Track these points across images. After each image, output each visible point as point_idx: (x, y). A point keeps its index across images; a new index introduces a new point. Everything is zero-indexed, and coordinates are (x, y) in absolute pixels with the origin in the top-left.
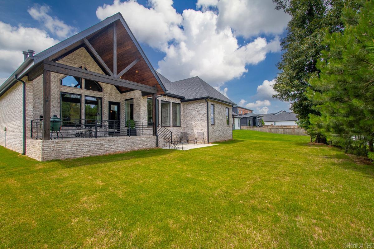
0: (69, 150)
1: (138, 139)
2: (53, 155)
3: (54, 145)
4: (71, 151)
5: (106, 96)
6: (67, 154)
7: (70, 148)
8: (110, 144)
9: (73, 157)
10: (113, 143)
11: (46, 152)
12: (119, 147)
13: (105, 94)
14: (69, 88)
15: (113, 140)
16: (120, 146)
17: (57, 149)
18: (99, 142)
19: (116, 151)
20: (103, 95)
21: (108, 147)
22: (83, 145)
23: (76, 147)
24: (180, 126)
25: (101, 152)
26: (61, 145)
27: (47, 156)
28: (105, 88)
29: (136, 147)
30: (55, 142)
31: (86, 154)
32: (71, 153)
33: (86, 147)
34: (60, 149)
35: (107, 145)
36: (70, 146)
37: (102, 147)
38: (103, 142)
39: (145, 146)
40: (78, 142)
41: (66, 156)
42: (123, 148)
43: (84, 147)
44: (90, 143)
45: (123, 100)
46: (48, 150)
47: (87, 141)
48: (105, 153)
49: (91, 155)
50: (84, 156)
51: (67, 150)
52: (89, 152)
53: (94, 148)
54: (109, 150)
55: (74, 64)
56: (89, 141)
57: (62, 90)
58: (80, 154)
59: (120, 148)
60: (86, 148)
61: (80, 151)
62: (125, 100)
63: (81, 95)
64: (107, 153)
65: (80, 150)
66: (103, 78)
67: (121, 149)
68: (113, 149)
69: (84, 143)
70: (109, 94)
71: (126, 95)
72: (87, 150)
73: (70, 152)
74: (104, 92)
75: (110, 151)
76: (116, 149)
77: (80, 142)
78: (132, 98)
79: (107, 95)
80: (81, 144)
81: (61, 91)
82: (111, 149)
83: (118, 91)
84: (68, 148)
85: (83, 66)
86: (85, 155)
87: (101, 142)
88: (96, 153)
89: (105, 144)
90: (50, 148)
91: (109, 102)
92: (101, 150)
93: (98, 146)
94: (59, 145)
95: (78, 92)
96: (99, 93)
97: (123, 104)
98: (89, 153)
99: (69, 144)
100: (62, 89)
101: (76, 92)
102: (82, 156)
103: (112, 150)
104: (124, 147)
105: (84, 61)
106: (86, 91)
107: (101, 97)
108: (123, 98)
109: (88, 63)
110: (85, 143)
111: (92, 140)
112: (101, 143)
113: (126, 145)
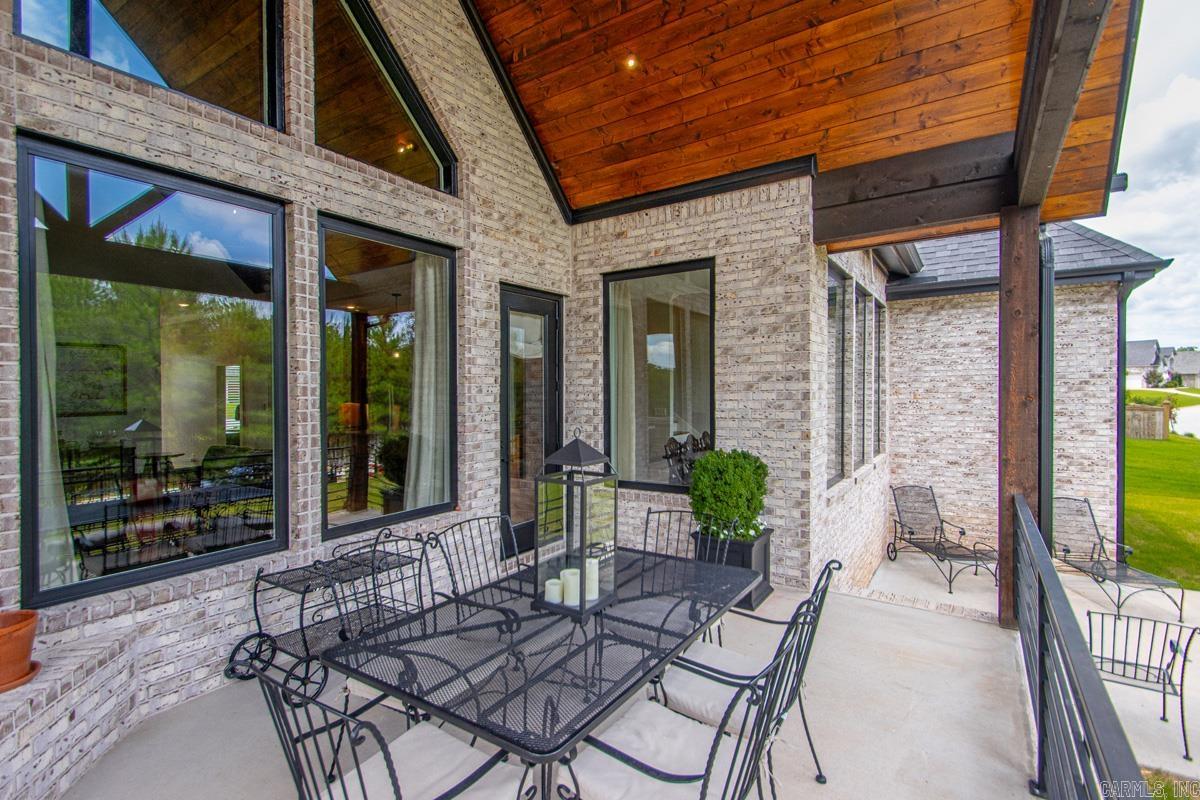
5: (486, 232)
13: (478, 219)
14: (138, 102)
20: (462, 223)
28: (475, 161)
45: (593, 274)
57: (47, 110)
62: (607, 277)
63: (277, 204)
70: (502, 218)
71: (620, 235)
74: (473, 198)
78: (704, 254)
79: (490, 223)
81: (21, 120)
83: (555, 205)
91: (506, 287)
95: (243, 168)
96: (435, 205)
97: (592, 311)
100: (33, 89)
101: (224, 161)
106: (328, 167)
107: (447, 238)
108: (592, 263)
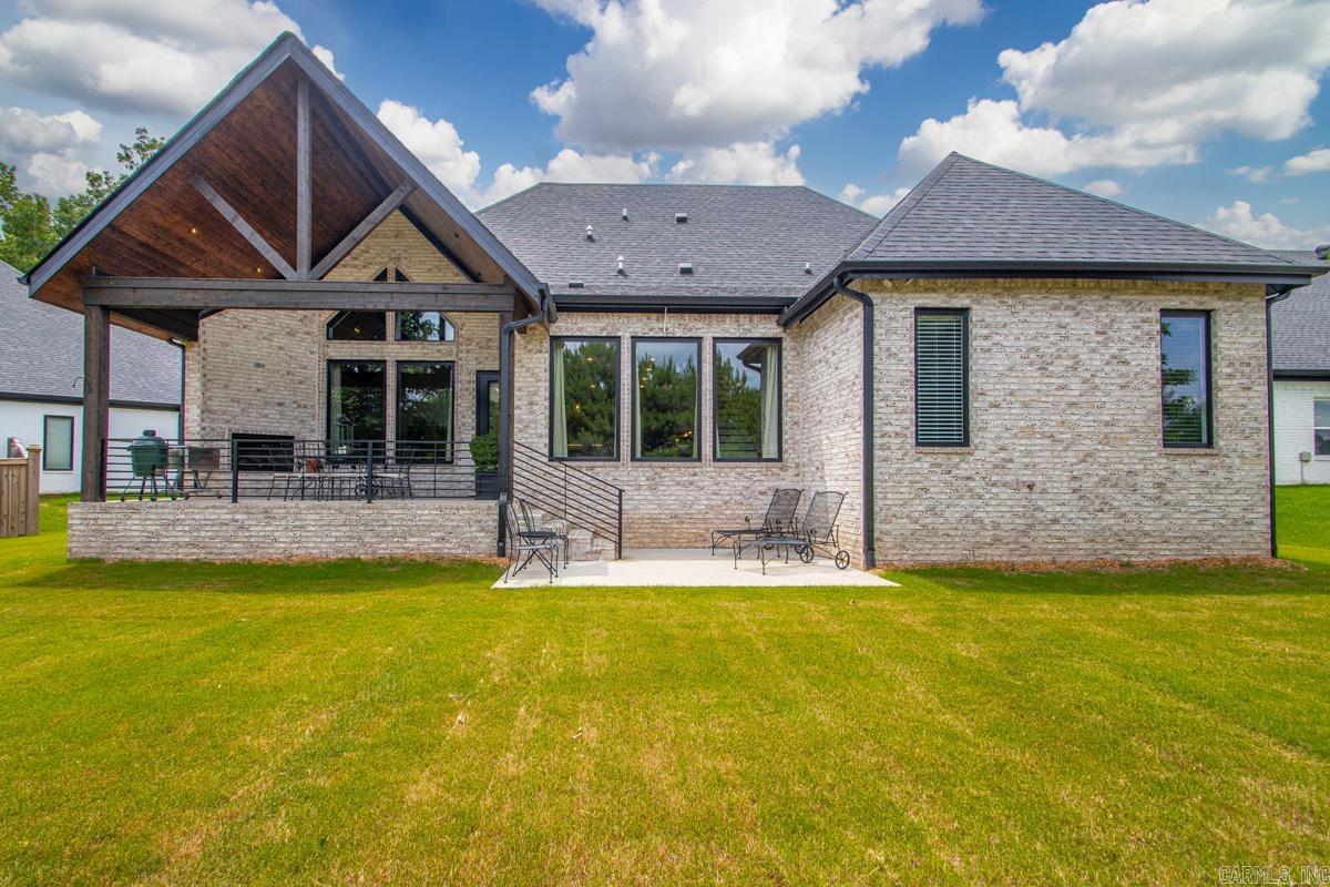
0: (138, 534)
1: (395, 512)
2: (93, 544)
3: (97, 516)
4: (141, 539)
5: (468, 352)
6: (129, 545)
7: (139, 527)
8: (269, 524)
9: (145, 556)
10: (283, 522)
11: (76, 533)
12: (305, 539)
13: (464, 347)
14: (349, 345)
15: (284, 511)
16: (309, 534)
17: (105, 528)
18: (230, 517)
19: (295, 552)
20: (454, 351)
21: (262, 534)
22: (175, 522)
23: (154, 528)
24: (780, 459)
25: (235, 551)
26: (113, 516)
27: (79, 545)
28: (463, 325)
29: (384, 546)
30: (98, 509)
31: (187, 551)
32: (140, 545)
33: (187, 528)
34: (110, 528)
35: (258, 528)
36: (138, 522)
37: (240, 534)
38: (245, 517)
39: (437, 545)
40: (161, 511)
41: (125, 551)
42: (323, 545)
43: (180, 528)
44: (197, 517)
46: (82, 528)
47: (190, 510)
48: (251, 556)
49: (202, 556)
50: (180, 557)
51: (129, 534)
52: (194, 546)
53: (210, 534)
54: (266, 545)
55: (364, 267)
56: (196, 511)
58: (166, 551)
59: (312, 545)
60: (185, 531)
61: (166, 540)
63: (383, 362)
64: (257, 556)
65: (168, 537)
66: (254, 294)
67: (313, 548)
68: (282, 545)
69: (180, 517)
72: (187, 540)
73: (137, 540)
74: (461, 340)
75: (271, 551)
76: (296, 546)
77: (166, 511)
79: (470, 348)
80: (171, 517)
81: (327, 357)
82: (276, 545)
84: (134, 527)
85: (391, 267)
86: (181, 554)
87: (238, 517)
88: (217, 551)
89: (251, 522)
90: (87, 525)
91: (479, 373)
92: (236, 545)
93: (224, 528)
94: (108, 516)
95: (372, 354)
96: (441, 347)
98: (195, 551)
99: (135, 516)
100: (330, 350)
101: (367, 354)
102: (174, 557)
103: (278, 549)
104: (328, 539)
105: (394, 251)
106: (400, 347)
107: (448, 359)
109: (405, 251)
110: (183, 517)
111: (207, 508)
112: (236, 521)
113: (338, 534)
